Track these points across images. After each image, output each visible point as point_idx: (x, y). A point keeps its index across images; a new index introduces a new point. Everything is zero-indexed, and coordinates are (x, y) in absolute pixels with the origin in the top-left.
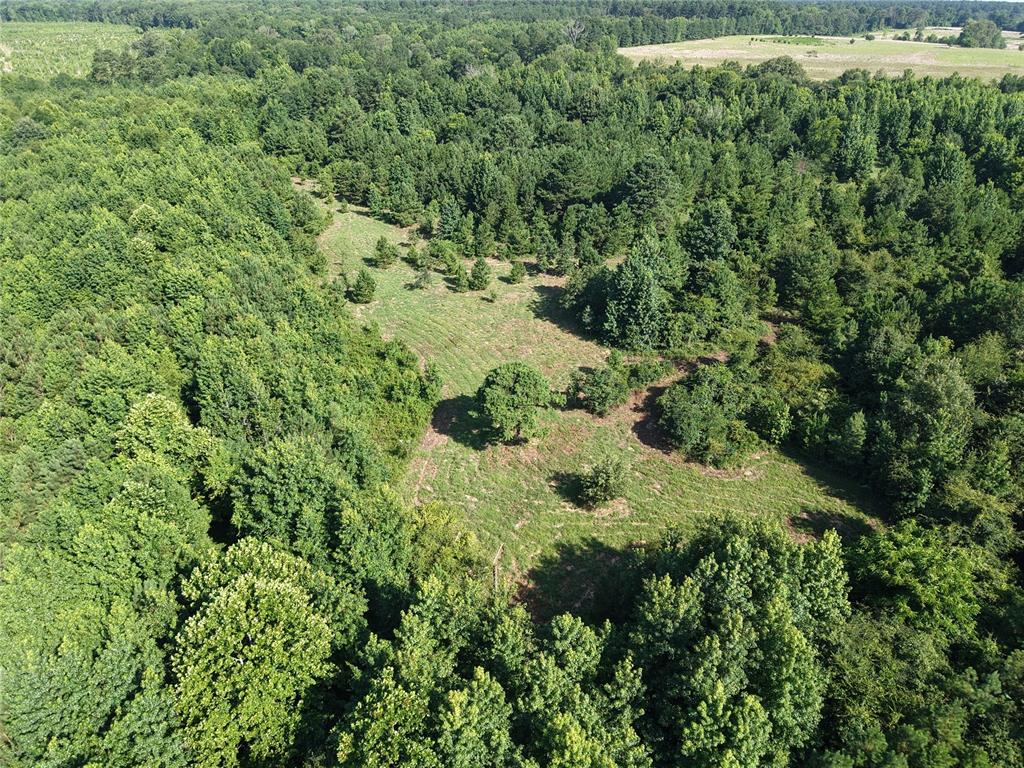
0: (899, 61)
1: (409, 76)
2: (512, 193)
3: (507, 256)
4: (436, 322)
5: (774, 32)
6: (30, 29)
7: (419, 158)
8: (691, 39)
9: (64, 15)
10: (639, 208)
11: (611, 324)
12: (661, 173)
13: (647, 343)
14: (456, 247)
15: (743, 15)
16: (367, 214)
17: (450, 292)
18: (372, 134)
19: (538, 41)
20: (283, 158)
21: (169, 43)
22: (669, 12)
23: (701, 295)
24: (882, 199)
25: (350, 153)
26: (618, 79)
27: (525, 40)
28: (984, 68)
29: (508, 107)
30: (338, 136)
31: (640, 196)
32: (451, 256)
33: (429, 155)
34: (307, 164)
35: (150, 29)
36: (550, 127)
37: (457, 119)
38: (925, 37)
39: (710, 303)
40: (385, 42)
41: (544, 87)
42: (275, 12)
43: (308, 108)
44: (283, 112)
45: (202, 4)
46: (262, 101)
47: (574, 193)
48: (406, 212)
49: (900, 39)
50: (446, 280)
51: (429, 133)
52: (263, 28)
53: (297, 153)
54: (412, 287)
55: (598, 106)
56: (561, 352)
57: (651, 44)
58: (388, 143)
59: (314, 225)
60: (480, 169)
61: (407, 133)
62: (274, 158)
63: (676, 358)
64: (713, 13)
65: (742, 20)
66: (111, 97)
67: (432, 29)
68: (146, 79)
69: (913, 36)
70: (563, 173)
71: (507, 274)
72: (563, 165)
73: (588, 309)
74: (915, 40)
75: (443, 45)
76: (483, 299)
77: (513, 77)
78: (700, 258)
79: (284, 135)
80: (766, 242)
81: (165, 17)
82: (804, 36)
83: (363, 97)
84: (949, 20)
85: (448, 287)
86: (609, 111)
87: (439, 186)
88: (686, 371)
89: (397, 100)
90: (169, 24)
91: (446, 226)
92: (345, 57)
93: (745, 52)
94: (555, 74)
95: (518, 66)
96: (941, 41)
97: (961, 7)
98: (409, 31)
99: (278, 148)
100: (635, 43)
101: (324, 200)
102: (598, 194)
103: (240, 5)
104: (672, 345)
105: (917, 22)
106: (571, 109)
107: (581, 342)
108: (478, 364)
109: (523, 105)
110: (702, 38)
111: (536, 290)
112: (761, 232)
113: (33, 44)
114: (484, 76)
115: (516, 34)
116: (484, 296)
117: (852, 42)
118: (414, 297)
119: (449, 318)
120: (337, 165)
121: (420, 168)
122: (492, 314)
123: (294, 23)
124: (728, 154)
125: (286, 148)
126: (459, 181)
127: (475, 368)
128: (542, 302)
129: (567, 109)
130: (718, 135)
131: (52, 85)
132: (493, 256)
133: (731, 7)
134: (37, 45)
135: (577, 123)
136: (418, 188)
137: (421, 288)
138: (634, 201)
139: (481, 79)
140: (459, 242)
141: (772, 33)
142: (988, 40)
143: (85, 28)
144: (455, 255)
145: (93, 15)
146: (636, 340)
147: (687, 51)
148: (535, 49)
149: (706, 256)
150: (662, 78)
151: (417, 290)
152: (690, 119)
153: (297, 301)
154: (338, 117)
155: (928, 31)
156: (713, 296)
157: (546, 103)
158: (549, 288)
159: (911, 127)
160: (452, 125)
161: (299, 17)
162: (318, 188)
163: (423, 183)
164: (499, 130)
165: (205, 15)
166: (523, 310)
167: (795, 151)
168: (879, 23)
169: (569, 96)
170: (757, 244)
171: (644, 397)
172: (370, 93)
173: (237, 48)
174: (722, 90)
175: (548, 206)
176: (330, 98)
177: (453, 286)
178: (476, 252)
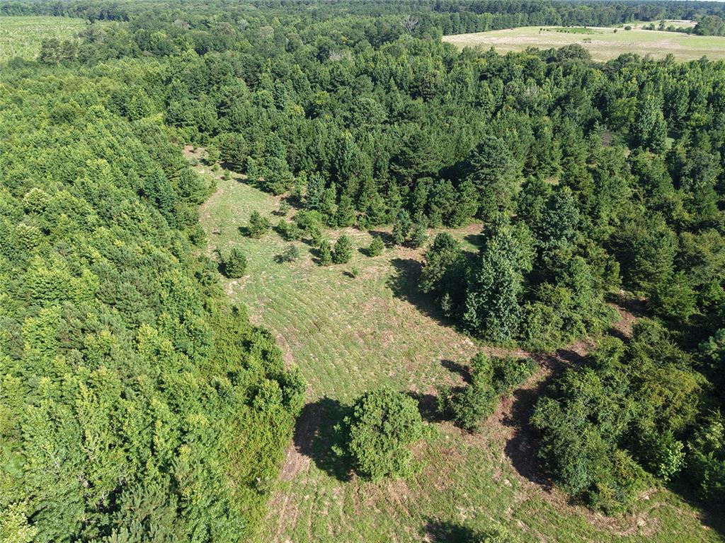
0: (653, 46)
1: (284, 60)
2: (369, 167)
3: (365, 226)
4: (301, 301)
5: (555, 24)
6: (9, 21)
7: (290, 133)
8: (495, 29)
9: (36, 11)
10: (481, 184)
11: (471, 315)
12: (501, 153)
13: (507, 334)
14: (321, 216)
15: (533, 11)
16: (246, 182)
17: (316, 266)
18: (252, 111)
19: (383, 31)
20: (180, 130)
21: (105, 33)
22: (478, 9)
23: (556, 284)
24: (687, 172)
25: (234, 128)
26: (449, 63)
27: (374, 30)
28: (718, 52)
29: (363, 86)
30: (225, 111)
31: (483, 174)
32: (316, 230)
33: (299, 130)
34: (199, 135)
35: (97, 21)
36: (398, 106)
37: (322, 97)
38: (666, 28)
39: (566, 294)
40: (268, 32)
41: (391, 69)
42: (189, 9)
43: (205, 86)
44: (184, 90)
45: (136, 3)
46: (169, 80)
47: (424, 168)
48: (279, 182)
49: (647, 29)
50: (313, 251)
51: (300, 110)
52: (178, 21)
53: (192, 125)
54: (280, 259)
55: (436, 86)
56: (422, 340)
57: (467, 33)
58: (265, 119)
59: (197, 195)
60: (341, 145)
61: (282, 109)
62: (174, 128)
63: (536, 351)
64: (511, 9)
65: (532, 15)
66: (52, 76)
67: (304, 22)
68: (83, 61)
69: (657, 26)
70: (414, 152)
71: (366, 245)
72: (414, 144)
73: (447, 297)
74: (659, 30)
75: (312, 34)
76: (346, 274)
77: (367, 61)
78: (546, 238)
79: (182, 110)
80: (598, 217)
81: (108, 13)
82: (578, 27)
83: (249, 77)
84: (680, 15)
85: (314, 260)
86: (445, 90)
87: (307, 158)
88: (548, 367)
89: (275, 80)
90: (111, 18)
91: (312, 198)
92: (237, 44)
93: (537, 39)
94: (400, 59)
95: (369, 51)
96: (678, 31)
97: (686, 5)
98: (287, 23)
99: (177, 120)
100: (454, 32)
101: (211, 167)
102: (443, 168)
103: (163, 4)
104: (531, 337)
105: (657, 16)
106: (413, 88)
107: (440, 327)
108: (341, 355)
109: (376, 84)
110: (504, 29)
111: (393, 264)
112: (593, 208)
113: (8, 33)
114: (343, 59)
115: (367, 26)
116: (347, 270)
117: (615, 31)
118: (283, 271)
119: (314, 296)
120: (224, 136)
121: (291, 141)
122: (354, 291)
123: (202, 18)
124: (546, 128)
125: (183, 121)
126: (324, 154)
127: (339, 361)
128: (399, 279)
129: (410, 88)
130: (534, 111)
131: (9, 66)
132: (354, 225)
133: (524, 6)
134: (11, 33)
135: (420, 100)
136: (289, 160)
137: (289, 261)
138: (478, 178)
139: (341, 62)
140: (324, 212)
141: (554, 25)
142: (716, 30)
143: (49, 20)
144: (320, 226)
145: (57, 11)
146: (496, 332)
147: (494, 38)
148: (381, 38)
149: (552, 237)
150: (483, 62)
151: (285, 263)
152: (511, 97)
153: (165, 294)
154: (225, 95)
155: (668, 23)
156: (567, 285)
157: (392, 81)
158: (405, 261)
159: (689, 104)
160: (318, 102)
161: (206, 13)
162: (207, 157)
163: (293, 155)
164: (357, 109)
165: (137, 12)
166: (383, 286)
167: (600, 125)
168: (630, 17)
169: (411, 77)
170: (590, 219)
171: (511, 404)
172: (254, 73)
173: (155, 37)
174: (532, 72)
175: (401, 180)
176: (223, 77)
177: (318, 258)
178: (338, 223)
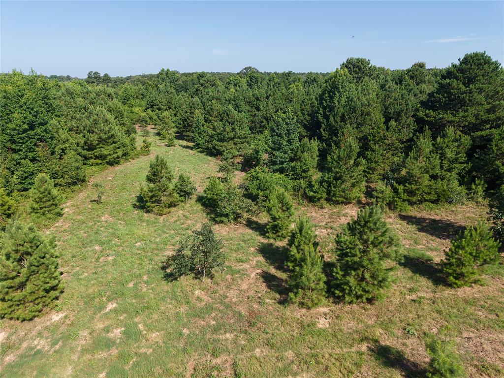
14: (291, 184)
32: (281, 199)
48: (231, 142)
140: (297, 176)
144: (288, 197)
177: (282, 275)
178: (328, 193)
